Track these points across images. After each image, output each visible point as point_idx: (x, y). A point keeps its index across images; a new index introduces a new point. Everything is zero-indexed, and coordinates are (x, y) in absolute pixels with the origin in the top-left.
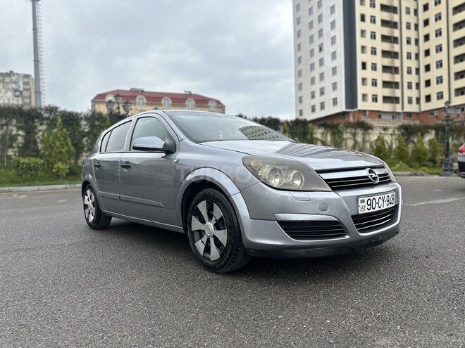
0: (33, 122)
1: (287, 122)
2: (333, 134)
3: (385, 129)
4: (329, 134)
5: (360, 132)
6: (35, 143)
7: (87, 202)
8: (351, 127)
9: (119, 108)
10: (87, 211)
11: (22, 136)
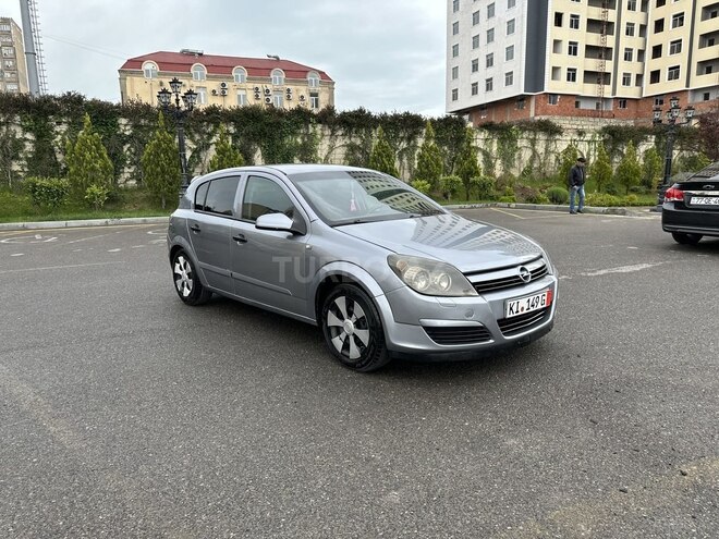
0: (47, 120)
1: (432, 121)
2: (502, 141)
3: (581, 133)
4: (496, 140)
5: (541, 137)
6: (52, 152)
7: (178, 270)
8: (530, 130)
9: (177, 100)
10: (179, 282)
11: (32, 141)
